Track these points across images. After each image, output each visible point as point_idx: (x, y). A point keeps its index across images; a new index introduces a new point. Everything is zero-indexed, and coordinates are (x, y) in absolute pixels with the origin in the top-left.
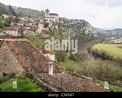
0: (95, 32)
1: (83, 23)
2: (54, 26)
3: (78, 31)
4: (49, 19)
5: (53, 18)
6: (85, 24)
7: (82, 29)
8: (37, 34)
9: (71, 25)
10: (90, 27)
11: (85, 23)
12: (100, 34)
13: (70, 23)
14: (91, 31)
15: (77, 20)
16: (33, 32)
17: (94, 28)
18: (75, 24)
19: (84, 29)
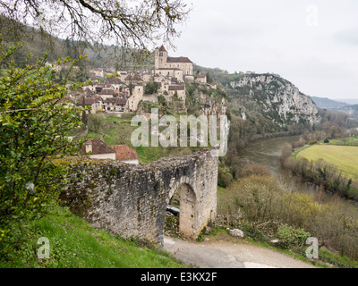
0: (310, 109)
1: (271, 83)
2: (174, 92)
3: (258, 107)
4: (164, 73)
5: (175, 69)
6: (279, 86)
7: (268, 102)
8: (126, 112)
9: (238, 88)
10: (295, 94)
11: (279, 83)
12: (326, 115)
13: (233, 84)
14: (299, 106)
15: (254, 75)
16: (119, 108)
17: (309, 97)
18: (247, 87)
19: (275, 100)
